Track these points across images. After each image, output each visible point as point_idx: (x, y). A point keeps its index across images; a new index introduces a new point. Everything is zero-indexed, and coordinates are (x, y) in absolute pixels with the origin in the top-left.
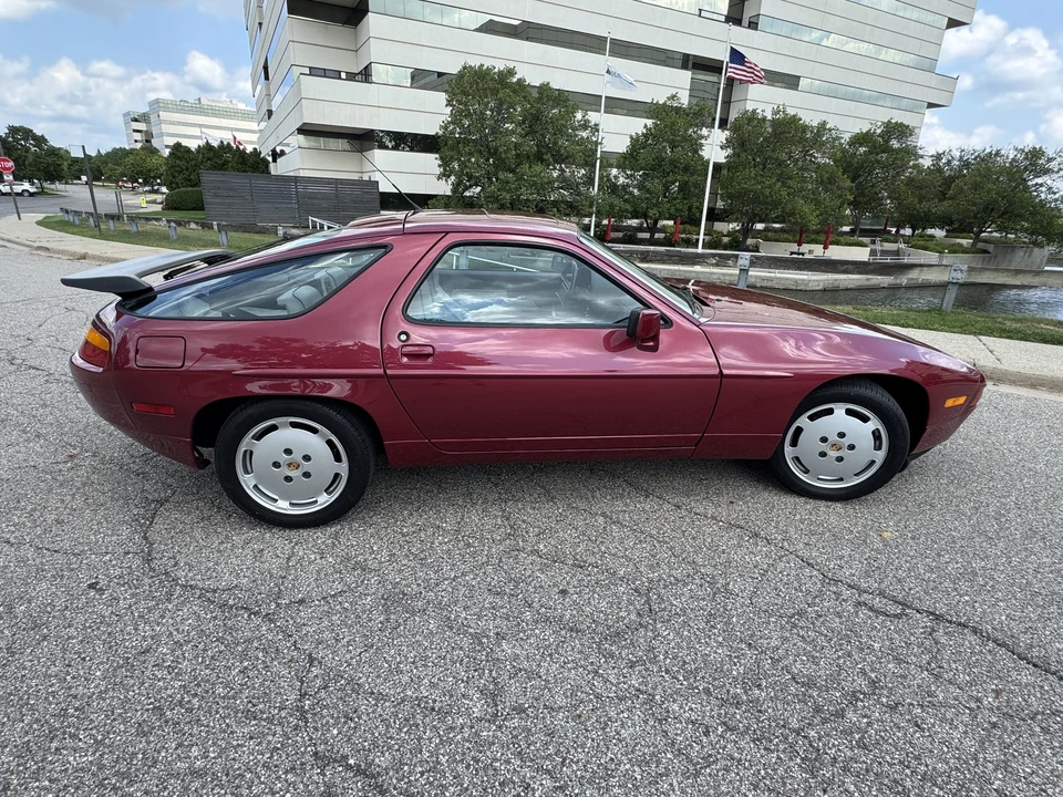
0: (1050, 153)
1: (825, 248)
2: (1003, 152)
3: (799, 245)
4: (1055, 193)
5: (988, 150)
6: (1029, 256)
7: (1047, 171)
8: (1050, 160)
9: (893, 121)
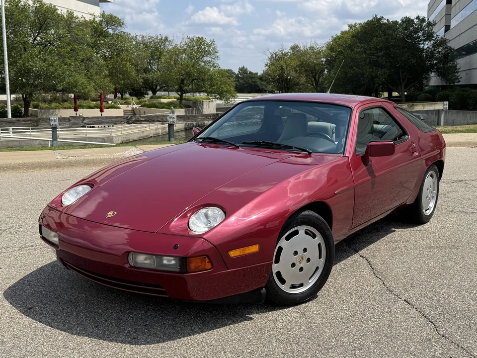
0: (208, 41)
1: (102, 111)
2: (169, 39)
3: (76, 110)
4: (215, 67)
5: (159, 37)
6: (209, 108)
7: (209, 54)
8: (209, 46)
9: (106, 14)
